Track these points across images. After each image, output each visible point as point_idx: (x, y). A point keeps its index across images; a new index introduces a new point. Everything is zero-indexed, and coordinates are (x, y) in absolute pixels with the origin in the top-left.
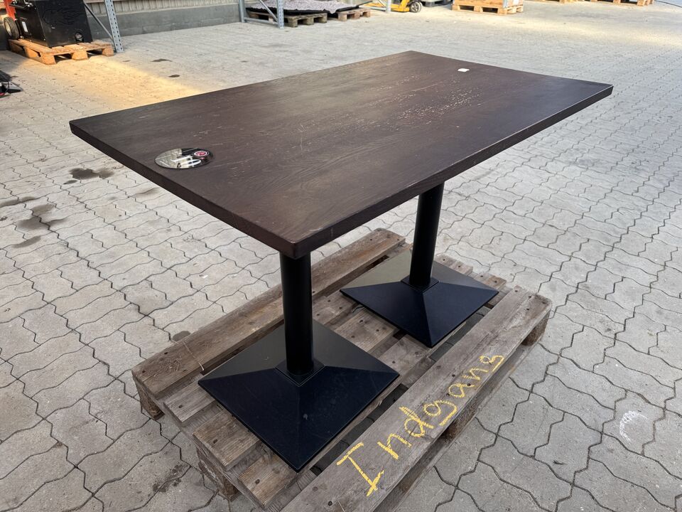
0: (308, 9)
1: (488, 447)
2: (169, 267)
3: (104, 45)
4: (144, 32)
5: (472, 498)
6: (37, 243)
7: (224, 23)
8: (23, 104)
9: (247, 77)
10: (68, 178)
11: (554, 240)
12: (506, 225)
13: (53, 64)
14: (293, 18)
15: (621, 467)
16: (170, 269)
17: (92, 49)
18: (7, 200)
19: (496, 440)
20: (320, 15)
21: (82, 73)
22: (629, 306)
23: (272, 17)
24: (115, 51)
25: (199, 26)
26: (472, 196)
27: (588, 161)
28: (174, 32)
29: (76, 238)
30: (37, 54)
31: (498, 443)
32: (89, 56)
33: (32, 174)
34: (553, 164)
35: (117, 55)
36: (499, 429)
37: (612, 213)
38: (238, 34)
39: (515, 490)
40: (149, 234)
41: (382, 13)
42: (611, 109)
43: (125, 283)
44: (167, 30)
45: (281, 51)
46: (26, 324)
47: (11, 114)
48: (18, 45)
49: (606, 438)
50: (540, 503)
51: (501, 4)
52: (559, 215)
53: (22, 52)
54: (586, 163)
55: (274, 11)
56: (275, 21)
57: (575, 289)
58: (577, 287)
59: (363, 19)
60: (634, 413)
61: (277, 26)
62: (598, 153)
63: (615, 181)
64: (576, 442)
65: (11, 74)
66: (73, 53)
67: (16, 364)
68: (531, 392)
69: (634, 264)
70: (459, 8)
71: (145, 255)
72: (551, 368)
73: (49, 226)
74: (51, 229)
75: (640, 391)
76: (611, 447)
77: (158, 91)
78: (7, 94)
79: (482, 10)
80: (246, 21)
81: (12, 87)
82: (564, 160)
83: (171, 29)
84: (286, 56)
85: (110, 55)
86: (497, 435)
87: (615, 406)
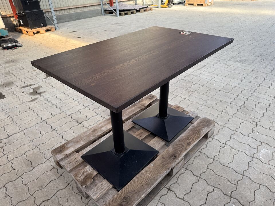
0: (128, 9)
1: (210, 164)
2: (86, 106)
3: (51, 27)
4: (66, 22)
5: (206, 181)
6: (37, 100)
7: (96, 16)
8: (24, 51)
9: (107, 36)
10: (45, 77)
11: (231, 90)
12: (212, 85)
13: (33, 35)
14: (123, 12)
15: (261, 169)
16: (87, 107)
17: (47, 29)
18: (23, 86)
19: (213, 161)
20: (133, 11)
21: (44, 38)
22: (261, 112)
23: (115, 13)
24: (56, 29)
25: (86, 18)
26: (198, 75)
27: (243, 60)
28: (77, 21)
29: (51, 98)
30: (26, 32)
31: (214, 162)
32: (46, 32)
33: (31, 76)
34: (229, 62)
35: (56, 31)
36: (214, 157)
37: (253, 79)
38: (102, 20)
39: (221, 178)
40: (77, 95)
41: (157, 9)
42: (250, 40)
43: (71, 113)
44: (74, 20)
45: (119, 26)
46: (37, 128)
47: (20, 55)
48: (19, 29)
49: (254, 159)
50: (231, 182)
51: (204, 2)
52: (232, 81)
53: (21, 32)
54: (242, 61)
55: (115, 10)
56: (116, 14)
57: (240, 107)
58: (241, 107)
59: (150, 11)
60: (265, 150)
61: (116, 16)
62: (246, 57)
63: (254, 67)
64: (244, 161)
65: (18, 40)
66: (40, 31)
67: (35, 142)
68: (225, 144)
69: (263, 97)
70: (187, 5)
71: (77, 102)
72: (232, 135)
73: (40, 94)
74: (41, 95)
75: (267, 142)
76: (257, 162)
77: (74, 43)
78: (17, 47)
79: (197, 5)
80: (104, 15)
81: (19, 45)
82: (233, 60)
83: (76, 20)
84: (121, 27)
85: (54, 31)
86: (214, 159)
87: (258, 148)
